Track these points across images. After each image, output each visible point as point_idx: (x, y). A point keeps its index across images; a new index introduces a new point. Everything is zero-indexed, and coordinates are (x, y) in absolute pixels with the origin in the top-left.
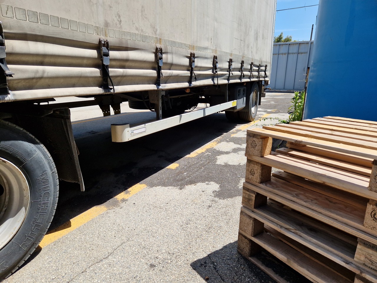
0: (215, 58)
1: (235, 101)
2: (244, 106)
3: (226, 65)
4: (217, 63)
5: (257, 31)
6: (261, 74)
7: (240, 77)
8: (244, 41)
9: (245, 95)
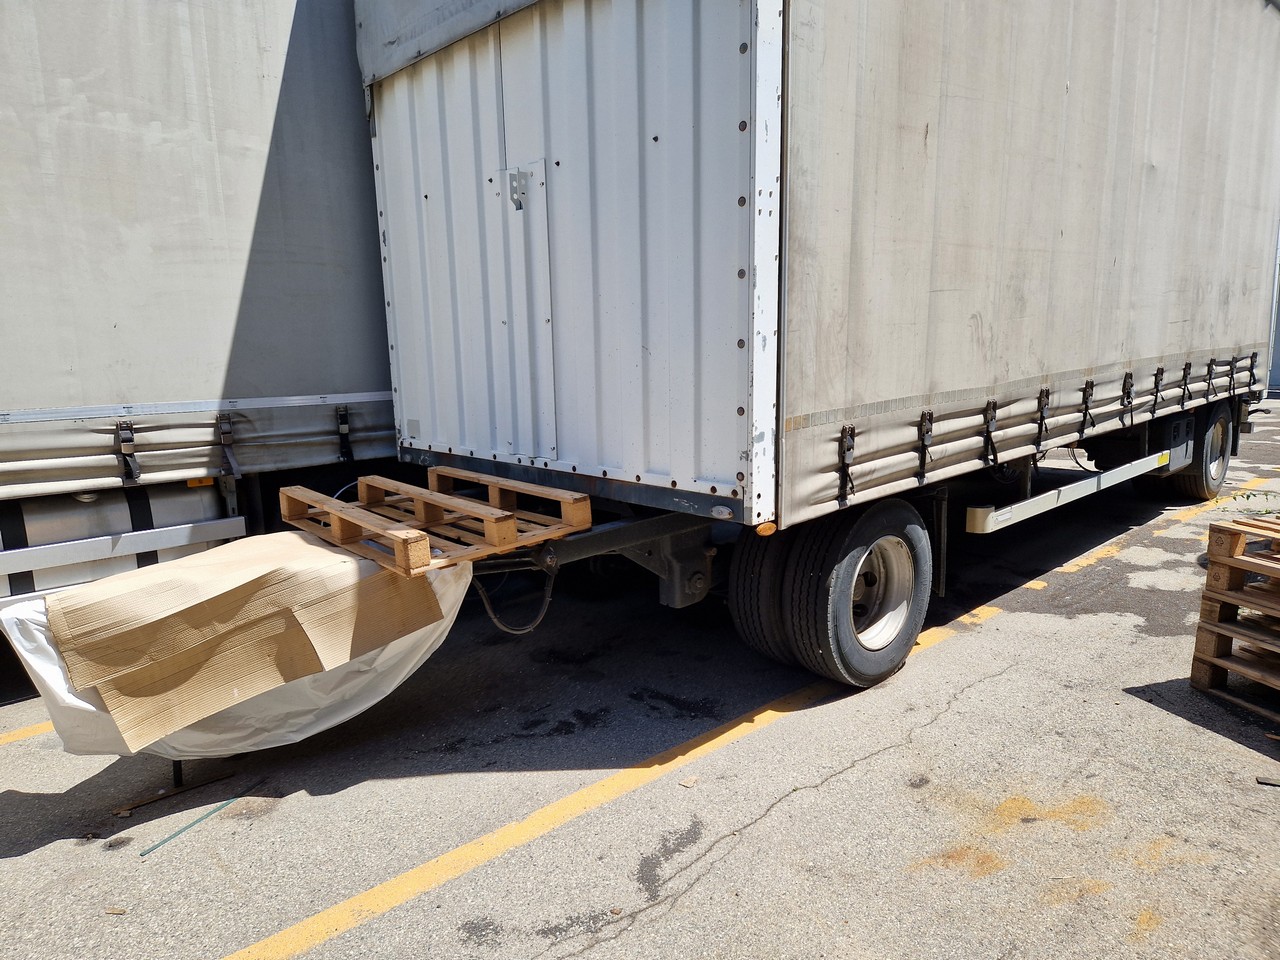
0: (1129, 376)
1: (1166, 452)
2: (1189, 461)
3: (1150, 383)
4: (1132, 386)
5: (1228, 283)
6: (1239, 378)
7: (1181, 400)
8: (1193, 320)
9: (1192, 435)
